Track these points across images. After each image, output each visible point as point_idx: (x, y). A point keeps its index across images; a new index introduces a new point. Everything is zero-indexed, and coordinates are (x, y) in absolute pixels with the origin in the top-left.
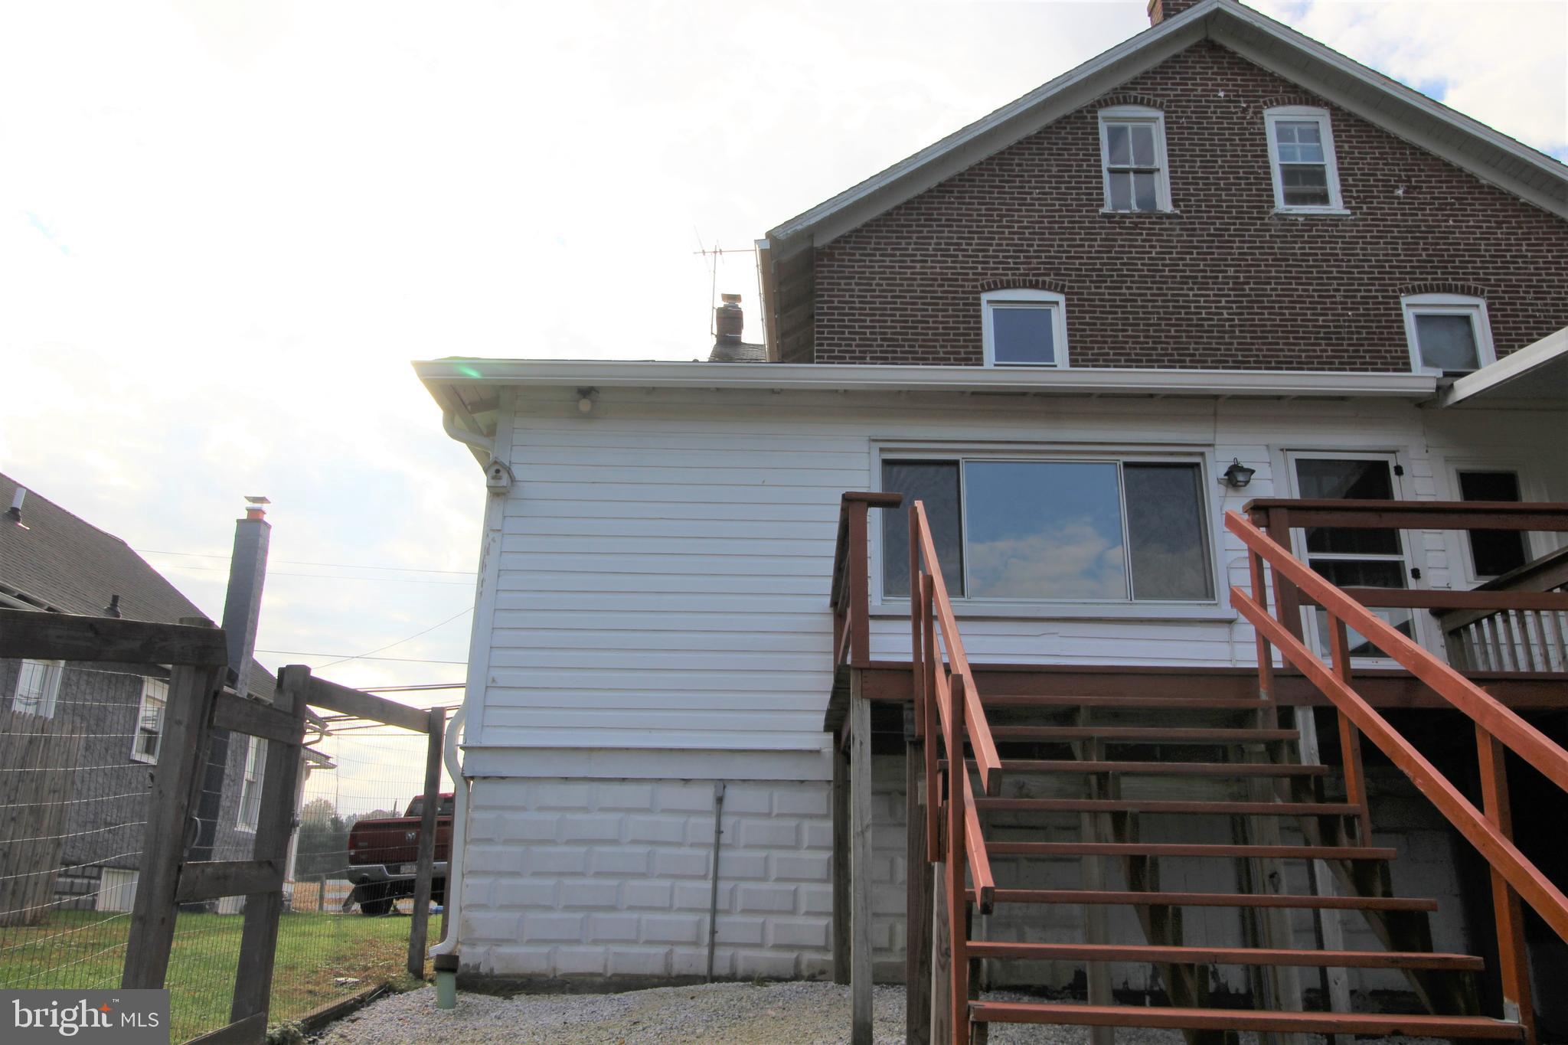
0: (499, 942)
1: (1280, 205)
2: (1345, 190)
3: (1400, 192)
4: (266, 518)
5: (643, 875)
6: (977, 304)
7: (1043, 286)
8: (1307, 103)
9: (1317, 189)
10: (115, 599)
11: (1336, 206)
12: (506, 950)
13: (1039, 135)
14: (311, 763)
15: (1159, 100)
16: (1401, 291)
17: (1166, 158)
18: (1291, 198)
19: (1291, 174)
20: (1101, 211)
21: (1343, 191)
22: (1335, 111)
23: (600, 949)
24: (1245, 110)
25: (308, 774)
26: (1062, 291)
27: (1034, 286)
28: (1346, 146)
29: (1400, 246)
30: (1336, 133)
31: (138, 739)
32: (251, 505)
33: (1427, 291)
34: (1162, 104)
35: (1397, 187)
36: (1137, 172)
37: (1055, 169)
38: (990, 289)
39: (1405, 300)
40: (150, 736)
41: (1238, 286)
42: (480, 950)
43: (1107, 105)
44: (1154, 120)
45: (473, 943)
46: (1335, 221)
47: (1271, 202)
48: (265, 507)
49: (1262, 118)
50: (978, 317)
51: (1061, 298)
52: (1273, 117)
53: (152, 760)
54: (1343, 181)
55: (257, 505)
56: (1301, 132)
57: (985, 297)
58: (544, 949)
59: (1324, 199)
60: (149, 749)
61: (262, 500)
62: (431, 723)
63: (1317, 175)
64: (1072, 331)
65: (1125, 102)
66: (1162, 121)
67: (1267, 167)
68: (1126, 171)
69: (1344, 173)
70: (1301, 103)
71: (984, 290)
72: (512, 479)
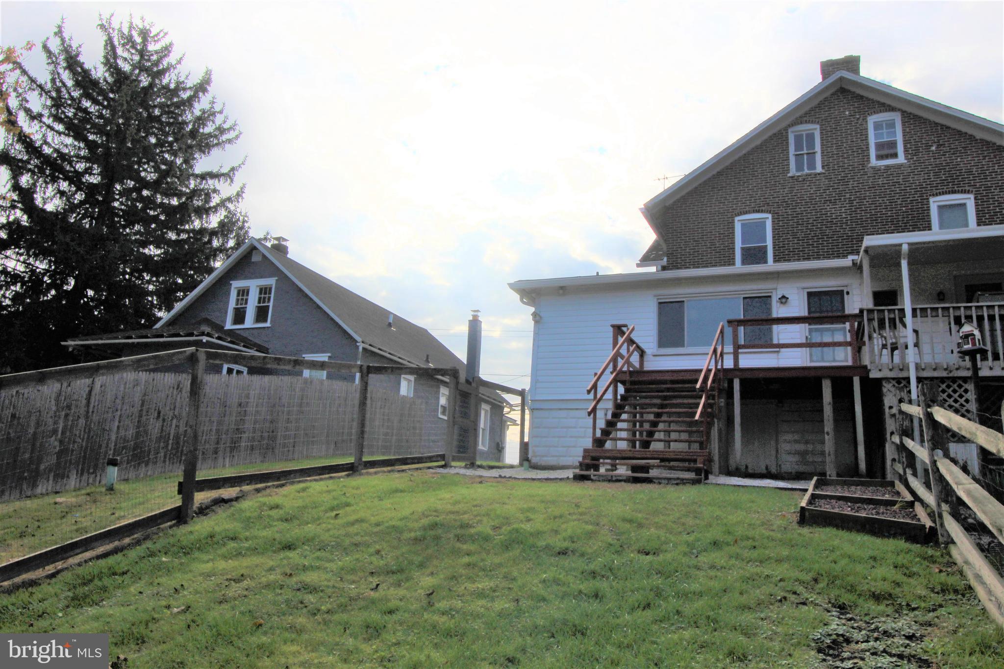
0: (543, 456)
1: (874, 162)
2: (906, 150)
3: (933, 148)
4: (480, 319)
5: (583, 437)
6: (733, 222)
7: (762, 211)
8: (889, 111)
9: (892, 151)
10: (428, 356)
11: (901, 159)
12: (545, 459)
13: (761, 145)
14: (509, 423)
15: (817, 120)
16: (930, 195)
17: (820, 147)
18: (880, 157)
19: (879, 146)
20: (789, 175)
21: (905, 151)
22: (903, 112)
23: (571, 458)
24: (858, 119)
25: (508, 428)
26: (770, 213)
27: (758, 211)
28: (908, 130)
29: (931, 175)
30: (904, 123)
31: (440, 410)
32: (473, 313)
33: (943, 194)
34: (818, 122)
35: (932, 146)
36: (807, 154)
37: (768, 159)
38: (739, 215)
39: (932, 200)
40: (444, 408)
41: (851, 202)
42: (538, 458)
43: (793, 125)
44: (815, 129)
45: (536, 456)
46: (900, 166)
47: (868, 161)
48: (479, 314)
49: (867, 122)
50: (733, 228)
51: (770, 216)
52: (872, 120)
53: (445, 418)
54: (905, 146)
55: (476, 313)
56: (886, 124)
57: (737, 219)
58: (555, 458)
59: (895, 155)
60: (444, 413)
61: (478, 311)
62: (522, 393)
63: (893, 144)
64: (774, 229)
65: (801, 123)
66: (818, 130)
67: (867, 145)
68: (802, 154)
69: (906, 143)
70: (886, 111)
71: (736, 216)
72: (541, 317)
